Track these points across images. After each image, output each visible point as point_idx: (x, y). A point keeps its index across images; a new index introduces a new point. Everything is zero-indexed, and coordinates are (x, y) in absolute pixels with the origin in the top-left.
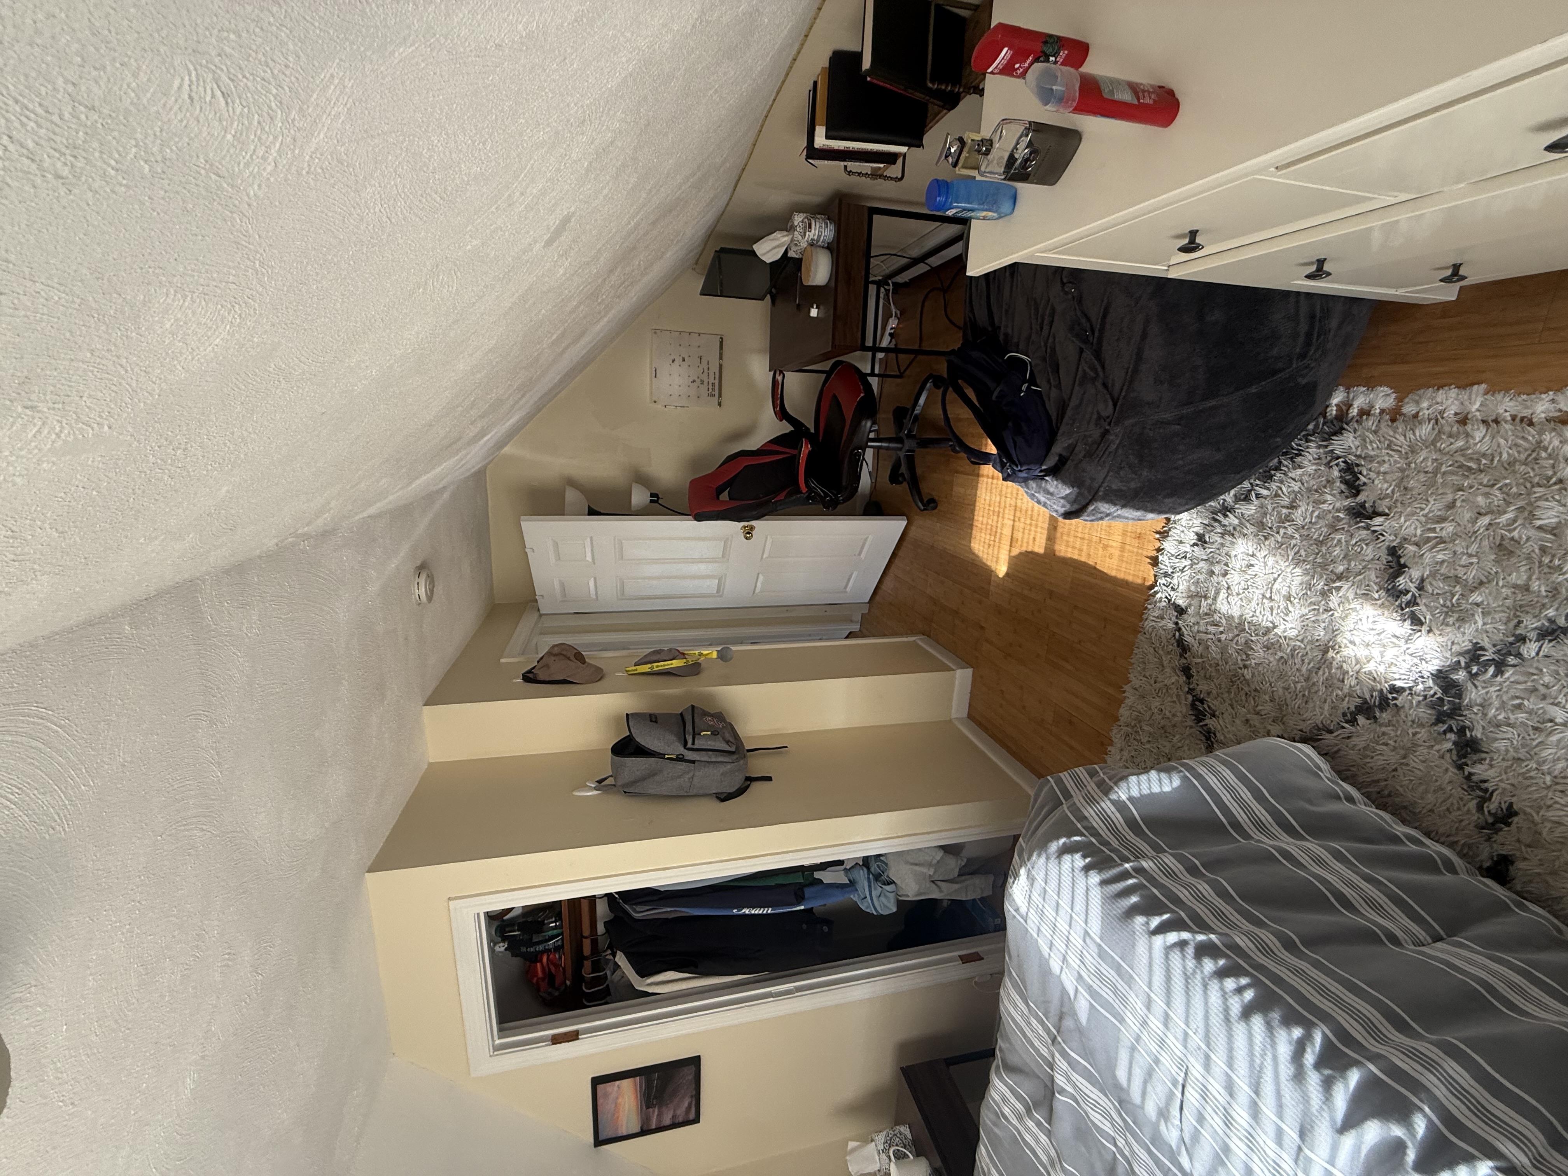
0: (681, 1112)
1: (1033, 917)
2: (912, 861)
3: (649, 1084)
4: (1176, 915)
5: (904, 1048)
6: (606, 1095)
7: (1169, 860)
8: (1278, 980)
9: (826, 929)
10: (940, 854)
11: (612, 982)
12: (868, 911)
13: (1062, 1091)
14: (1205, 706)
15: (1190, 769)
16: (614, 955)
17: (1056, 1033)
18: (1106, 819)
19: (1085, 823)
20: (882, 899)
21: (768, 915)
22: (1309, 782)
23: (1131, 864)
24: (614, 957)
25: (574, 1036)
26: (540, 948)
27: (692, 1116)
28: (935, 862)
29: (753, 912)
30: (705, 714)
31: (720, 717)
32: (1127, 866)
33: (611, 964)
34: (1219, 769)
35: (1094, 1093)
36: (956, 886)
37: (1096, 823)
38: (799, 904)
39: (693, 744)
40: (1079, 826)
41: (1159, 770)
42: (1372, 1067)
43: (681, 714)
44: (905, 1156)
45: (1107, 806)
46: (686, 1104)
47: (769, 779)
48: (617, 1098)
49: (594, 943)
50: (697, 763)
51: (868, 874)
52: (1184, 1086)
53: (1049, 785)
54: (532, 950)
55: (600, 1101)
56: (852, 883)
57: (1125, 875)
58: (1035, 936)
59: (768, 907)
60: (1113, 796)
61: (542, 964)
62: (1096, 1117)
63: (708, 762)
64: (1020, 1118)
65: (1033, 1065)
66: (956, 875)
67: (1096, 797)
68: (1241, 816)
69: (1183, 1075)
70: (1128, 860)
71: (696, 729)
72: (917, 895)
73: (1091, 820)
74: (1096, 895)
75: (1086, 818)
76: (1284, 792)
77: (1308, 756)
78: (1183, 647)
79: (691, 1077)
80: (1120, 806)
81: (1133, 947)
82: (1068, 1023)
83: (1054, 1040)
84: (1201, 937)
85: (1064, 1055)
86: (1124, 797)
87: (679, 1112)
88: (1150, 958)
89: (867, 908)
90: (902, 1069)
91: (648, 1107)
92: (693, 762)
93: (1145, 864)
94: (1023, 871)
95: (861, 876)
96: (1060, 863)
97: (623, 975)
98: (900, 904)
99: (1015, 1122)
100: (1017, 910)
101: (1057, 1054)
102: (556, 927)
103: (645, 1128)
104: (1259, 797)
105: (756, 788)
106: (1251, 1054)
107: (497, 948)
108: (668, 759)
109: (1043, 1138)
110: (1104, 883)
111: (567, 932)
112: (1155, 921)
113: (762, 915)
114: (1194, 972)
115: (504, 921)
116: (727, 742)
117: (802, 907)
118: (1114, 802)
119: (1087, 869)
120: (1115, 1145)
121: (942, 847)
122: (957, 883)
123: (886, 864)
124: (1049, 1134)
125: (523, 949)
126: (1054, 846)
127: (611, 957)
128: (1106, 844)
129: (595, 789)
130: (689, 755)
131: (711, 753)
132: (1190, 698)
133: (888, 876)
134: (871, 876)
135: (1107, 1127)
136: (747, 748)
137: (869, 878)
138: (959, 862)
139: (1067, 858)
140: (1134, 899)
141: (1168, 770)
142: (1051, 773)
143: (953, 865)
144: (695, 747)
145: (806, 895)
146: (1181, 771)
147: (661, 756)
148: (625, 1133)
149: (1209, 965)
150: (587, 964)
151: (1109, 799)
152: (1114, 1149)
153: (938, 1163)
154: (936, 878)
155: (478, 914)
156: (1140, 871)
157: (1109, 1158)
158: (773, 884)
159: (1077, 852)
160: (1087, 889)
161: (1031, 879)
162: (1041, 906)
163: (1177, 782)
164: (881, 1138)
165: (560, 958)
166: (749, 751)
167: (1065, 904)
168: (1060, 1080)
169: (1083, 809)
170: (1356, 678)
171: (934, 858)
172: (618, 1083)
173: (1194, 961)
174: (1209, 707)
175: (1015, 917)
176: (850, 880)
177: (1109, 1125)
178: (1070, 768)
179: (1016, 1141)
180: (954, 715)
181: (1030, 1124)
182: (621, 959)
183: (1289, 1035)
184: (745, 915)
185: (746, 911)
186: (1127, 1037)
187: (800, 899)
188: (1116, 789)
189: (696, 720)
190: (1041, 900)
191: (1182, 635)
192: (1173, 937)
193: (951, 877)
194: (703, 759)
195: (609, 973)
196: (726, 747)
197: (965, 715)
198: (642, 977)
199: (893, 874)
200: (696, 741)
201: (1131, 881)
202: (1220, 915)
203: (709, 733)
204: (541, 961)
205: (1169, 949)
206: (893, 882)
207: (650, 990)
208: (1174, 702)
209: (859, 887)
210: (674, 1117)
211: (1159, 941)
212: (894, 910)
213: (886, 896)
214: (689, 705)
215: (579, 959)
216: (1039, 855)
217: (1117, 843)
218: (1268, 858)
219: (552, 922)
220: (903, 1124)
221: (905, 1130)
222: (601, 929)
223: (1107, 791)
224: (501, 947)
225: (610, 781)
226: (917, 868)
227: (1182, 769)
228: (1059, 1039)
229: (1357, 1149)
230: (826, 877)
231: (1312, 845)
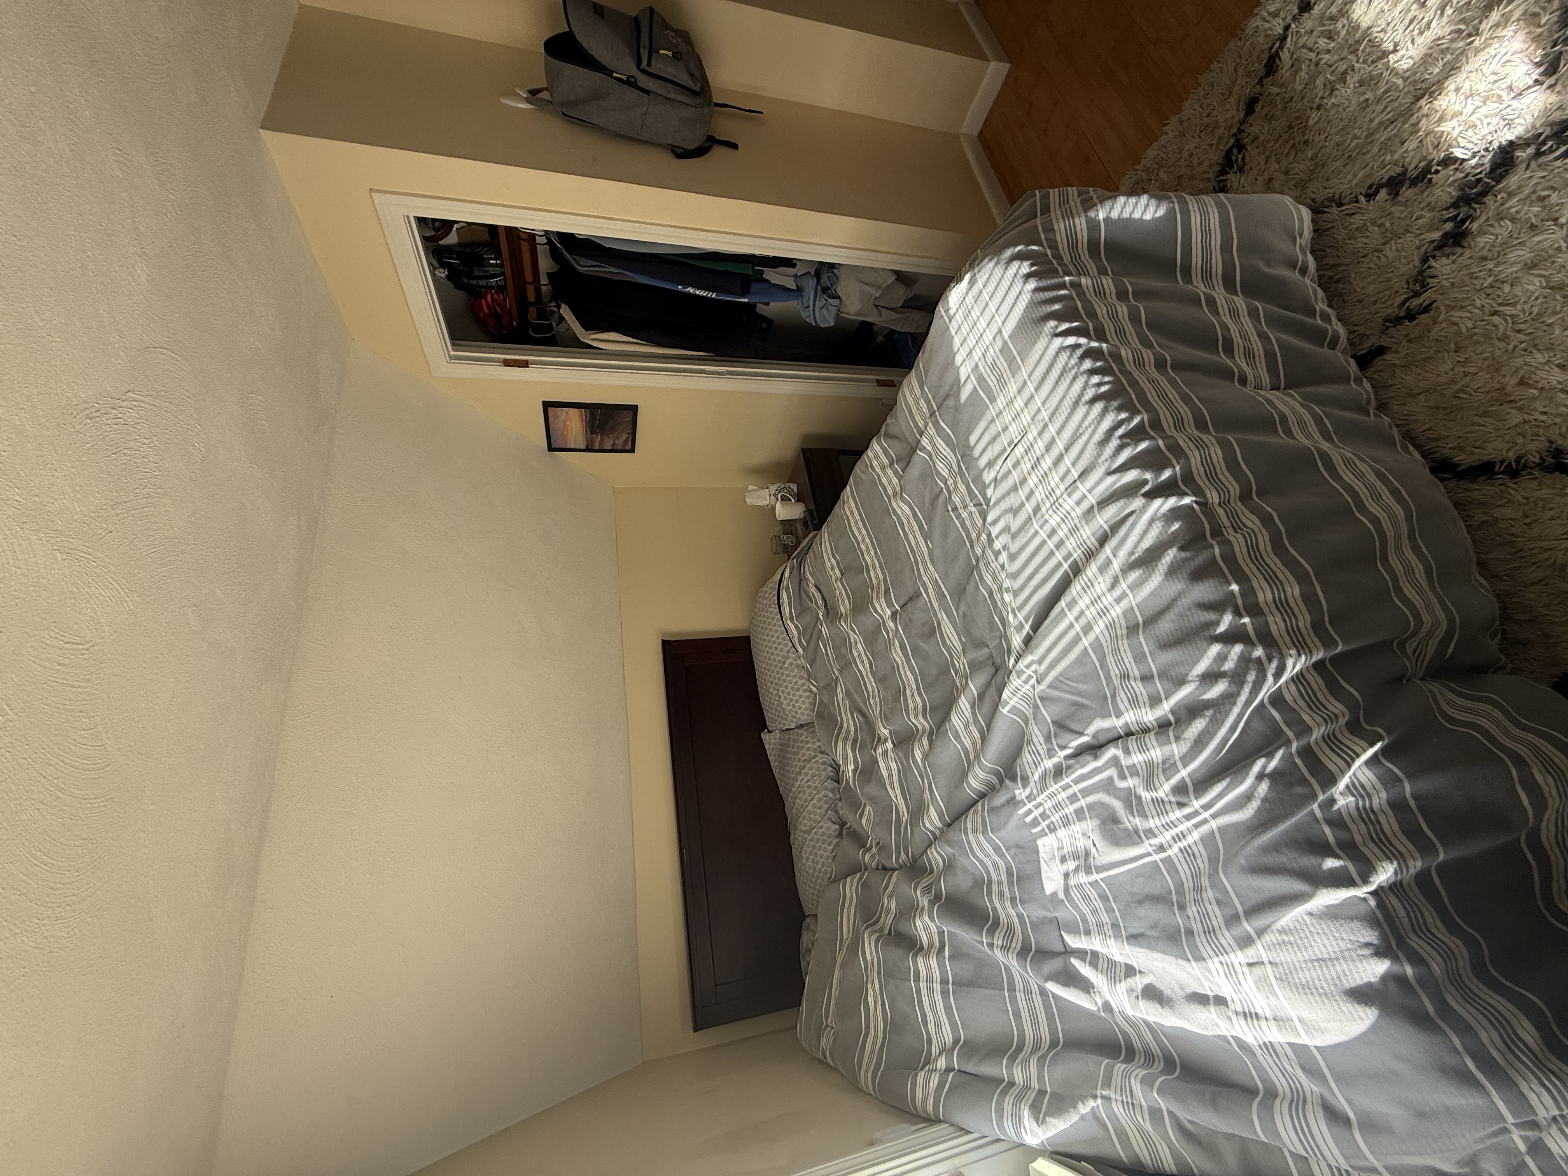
0: (619, 443)
1: (959, 317)
2: (863, 280)
3: (592, 416)
4: (1083, 324)
5: (808, 437)
6: (556, 417)
7: (1108, 283)
8: (1134, 383)
9: (764, 325)
10: (892, 278)
11: (558, 332)
12: (808, 320)
13: (923, 449)
14: (1240, 156)
15: (1183, 203)
16: (559, 307)
17: (936, 408)
18: (1072, 237)
19: (1051, 236)
20: (824, 311)
21: (711, 299)
22: (1281, 245)
23: (1071, 278)
24: (559, 309)
25: (525, 364)
26: (483, 283)
27: (629, 447)
28: (885, 285)
29: (697, 292)
30: (666, 26)
31: (685, 37)
32: (1067, 279)
33: (556, 316)
34: (1210, 209)
35: (946, 451)
36: (895, 316)
37: (1061, 238)
38: (743, 296)
39: (649, 65)
40: (1043, 237)
41: (1152, 196)
42: (1161, 443)
43: (636, 19)
44: (790, 500)
45: (1081, 223)
46: (624, 438)
47: (735, 146)
48: (565, 421)
49: (538, 292)
50: (652, 95)
51: (817, 285)
52: (1016, 445)
53: (1033, 199)
54: (475, 282)
55: (551, 420)
56: (800, 289)
57: (1063, 286)
58: (953, 333)
59: (713, 291)
60: (1092, 214)
61: (487, 301)
62: (940, 466)
63: (666, 98)
64: (883, 468)
65: (907, 434)
66: (900, 304)
67: (1074, 212)
68: (1197, 260)
69: (1019, 438)
70: (1069, 274)
71: (654, 44)
72: (856, 314)
73: (1057, 233)
74: (1025, 299)
75: (1053, 230)
76: (1250, 247)
77: (1301, 220)
78: (1271, 65)
79: (630, 419)
80: (1093, 226)
81: (1034, 345)
82: (951, 402)
83: (932, 414)
84: (1094, 344)
85: (936, 425)
86: (1101, 216)
87: (617, 442)
88: (1043, 355)
89: (808, 317)
90: (802, 449)
91: (592, 433)
92: (647, 92)
93: (1083, 280)
94: (967, 277)
95: (810, 285)
96: (1006, 268)
97: (569, 329)
98: (838, 318)
99: (878, 470)
100: (947, 311)
101: (930, 425)
102: (496, 265)
103: (589, 447)
104: (1226, 247)
105: (719, 152)
106: (1080, 426)
107: (437, 272)
108: (616, 78)
109: (895, 481)
110: (1037, 290)
111: (509, 273)
112: (1065, 326)
113: (705, 298)
114: (1073, 367)
115: (439, 245)
116: (692, 75)
117: (746, 300)
118: (1089, 221)
119: (1028, 276)
120: (946, 483)
121: (896, 272)
122: (897, 312)
123: (837, 278)
124: (900, 478)
125: (466, 280)
126: (1009, 253)
127: (556, 309)
128: (1059, 258)
129: (527, 101)
130: (644, 81)
131: (669, 85)
132: (1232, 141)
133: (835, 290)
134: (819, 287)
135: (945, 473)
136: (715, 101)
137: (816, 289)
138: (908, 292)
139: (1016, 264)
140: (1057, 307)
141: (1160, 199)
142: (1040, 188)
143: (901, 294)
144: (651, 70)
145: (752, 290)
146: (1173, 202)
147: (608, 72)
148: (573, 447)
149: (1088, 364)
150: (533, 311)
151: (1086, 216)
152: (943, 486)
153: (812, 507)
154: (880, 303)
155: (408, 217)
156: (1075, 285)
157: (937, 491)
158: (722, 269)
159: (1028, 260)
160: (1020, 293)
161: (972, 282)
162: (970, 307)
163: (1161, 212)
164: (774, 488)
165: (505, 299)
166: (717, 105)
167: (992, 307)
168: (925, 442)
169: (1055, 222)
170: (1421, 142)
171: (885, 282)
172: (566, 409)
173: (1077, 360)
174: (1243, 159)
175: (942, 316)
176: (797, 287)
177: (947, 471)
178: (1062, 186)
179: (875, 483)
180: (963, 131)
181: (890, 472)
182: (565, 311)
183: (1116, 416)
184: (689, 294)
185: (691, 290)
186: (992, 412)
187: (745, 292)
188: (1099, 206)
189: (655, 30)
190: (973, 301)
191: (1281, 47)
192: (1071, 340)
193: (894, 306)
194: (659, 92)
195: (554, 324)
196: (689, 83)
197: (976, 133)
198: (587, 330)
199: (840, 290)
200: (653, 62)
201: (1062, 292)
202: (1120, 333)
203: (669, 53)
204: (486, 299)
205: (1062, 349)
206: (839, 298)
207: (595, 344)
208: (1211, 145)
209: (805, 294)
210: (613, 445)
211: (1058, 342)
212: (832, 324)
213: (827, 309)
214: (648, 5)
215: (523, 304)
216: (990, 260)
217: (1069, 259)
218: (1195, 300)
219: (493, 259)
220: (793, 483)
221: (794, 487)
222: (544, 280)
223: (1088, 205)
224: (442, 273)
225: (545, 95)
226: (866, 288)
227: (1175, 201)
228: (937, 413)
229: (1115, 483)
230: (773, 276)
231: (1240, 302)
